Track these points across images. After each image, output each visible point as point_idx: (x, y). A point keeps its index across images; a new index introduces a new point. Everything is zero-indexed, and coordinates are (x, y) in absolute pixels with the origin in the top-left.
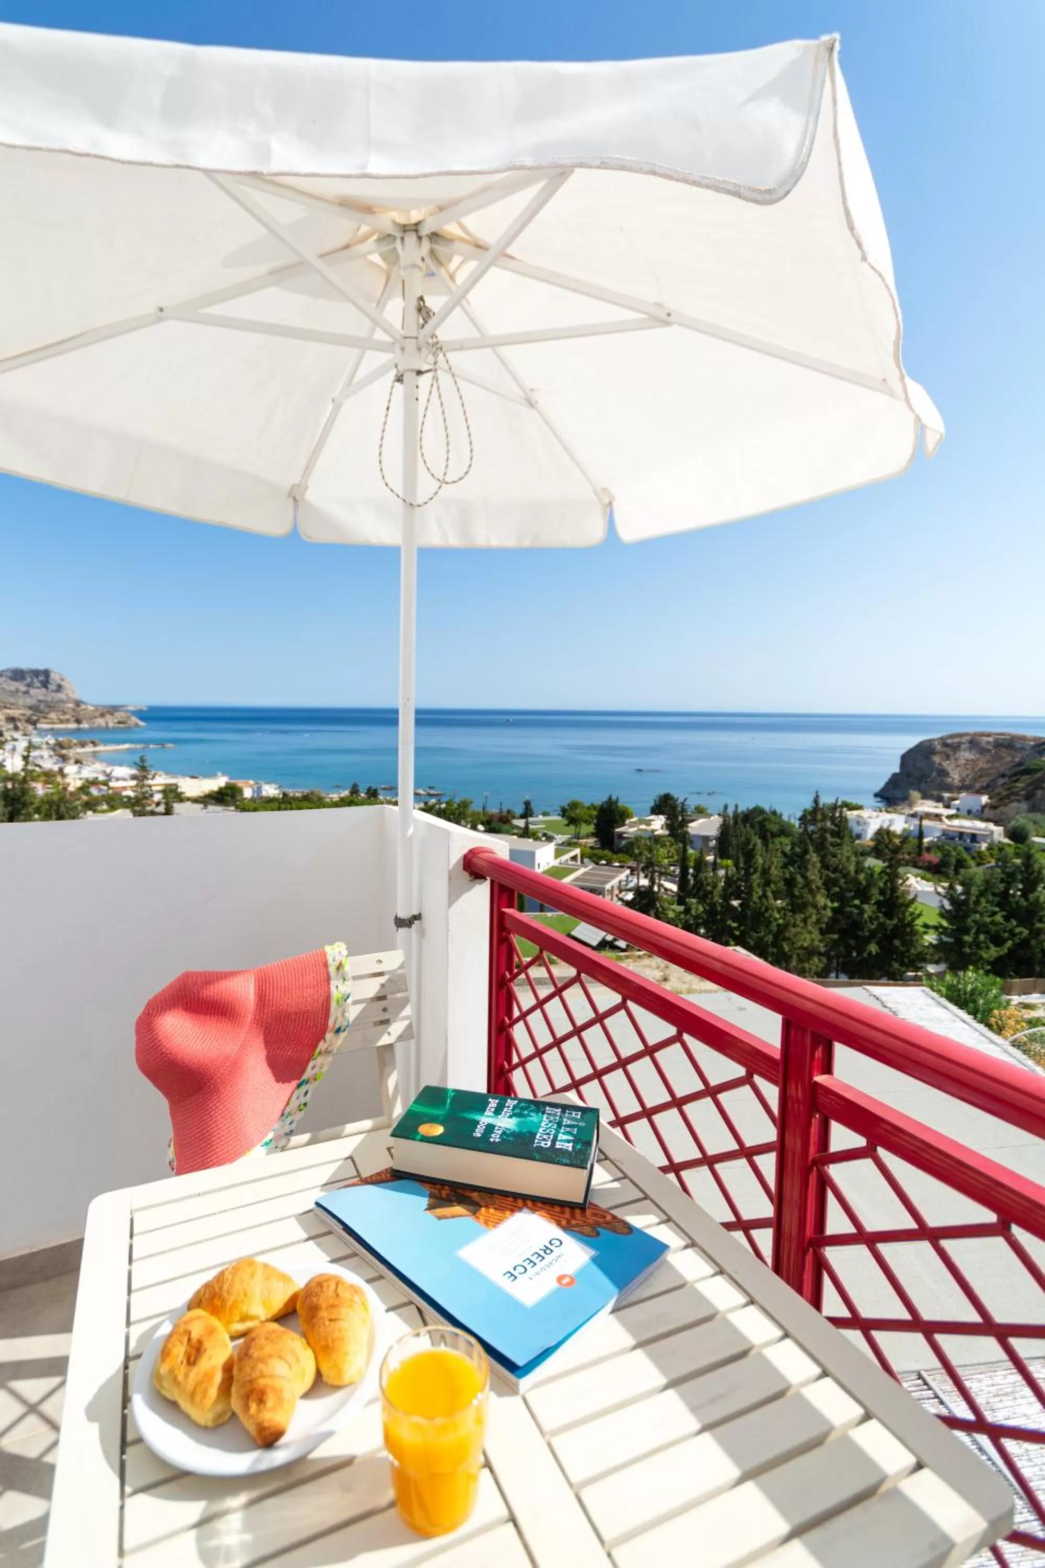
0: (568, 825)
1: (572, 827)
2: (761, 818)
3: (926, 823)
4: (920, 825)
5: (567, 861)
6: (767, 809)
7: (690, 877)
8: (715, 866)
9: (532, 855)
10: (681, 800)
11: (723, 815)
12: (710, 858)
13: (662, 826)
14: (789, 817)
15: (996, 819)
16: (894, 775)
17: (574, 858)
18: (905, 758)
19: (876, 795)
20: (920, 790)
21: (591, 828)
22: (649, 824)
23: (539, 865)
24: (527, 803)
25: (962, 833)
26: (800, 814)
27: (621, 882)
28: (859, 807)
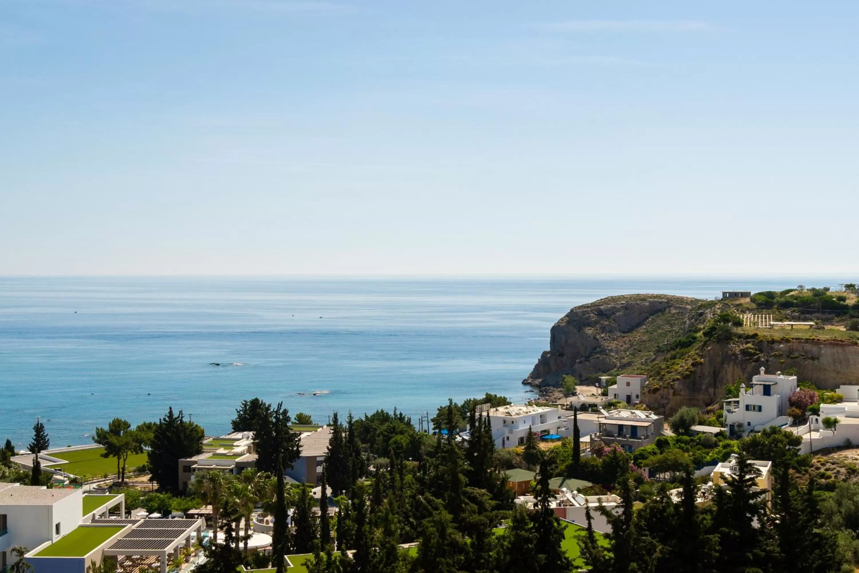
0: (106, 456)
1: (113, 460)
2: (384, 427)
3: (581, 416)
4: (575, 419)
5: (103, 515)
6: (391, 413)
7: (289, 520)
8: (324, 503)
9: (49, 509)
10: (274, 407)
11: (335, 424)
12: (317, 492)
13: (249, 447)
14: (421, 422)
15: (656, 405)
16: (545, 354)
17: (114, 510)
18: (555, 330)
19: (525, 383)
20: (573, 373)
21: (143, 459)
22: (232, 446)
23: (58, 526)
24: (39, 429)
25: (621, 427)
26: (434, 414)
27: (188, 539)
28: (503, 402)
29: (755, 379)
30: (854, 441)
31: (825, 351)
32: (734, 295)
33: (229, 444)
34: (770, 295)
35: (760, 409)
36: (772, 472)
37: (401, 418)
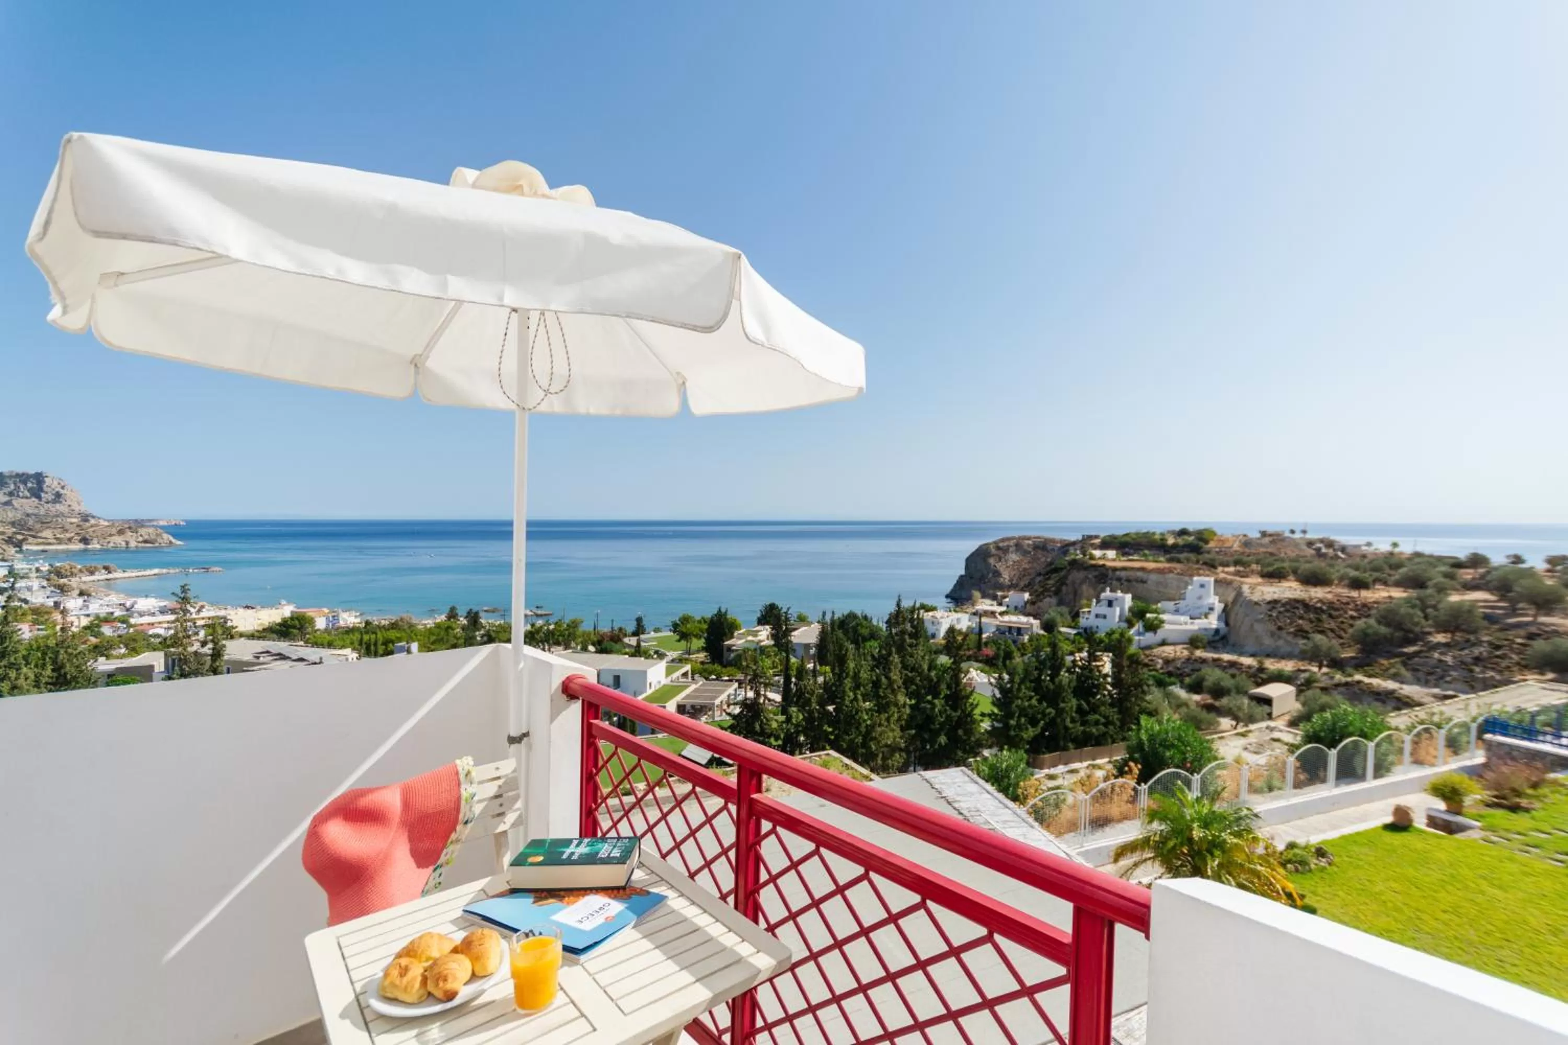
0: (679, 641)
1: (683, 643)
2: (854, 623)
3: (984, 620)
4: (980, 622)
5: (677, 678)
6: (859, 615)
7: (792, 686)
8: (814, 674)
9: (645, 672)
10: (784, 610)
11: (822, 622)
12: (810, 666)
13: (768, 636)
14: (878, 621)
15: (1034, 614)
16: (961, 577)
17: (685, 675)
18: (968, 562)
19: (947, 596)
20: (980, 590)
21: (701, 643)
22: (756, 636)
23: (650, 684)
24: (639, 620)
25: (1010, 628)
26: (886, 618)
27: (729, 696)
28: (933, 609)
29: (1103, 595)
30: (1169, 641)
31: (1153, 577)
32: (1091, 537)
33: (755, 634)
34: (1113, 537)
35: (1105, 617)
36: (1113, 661)
37: (865, 618)
